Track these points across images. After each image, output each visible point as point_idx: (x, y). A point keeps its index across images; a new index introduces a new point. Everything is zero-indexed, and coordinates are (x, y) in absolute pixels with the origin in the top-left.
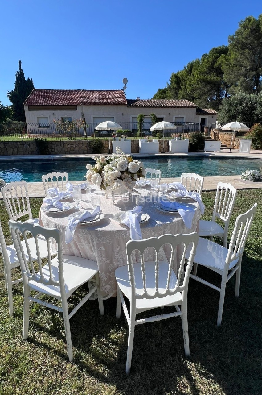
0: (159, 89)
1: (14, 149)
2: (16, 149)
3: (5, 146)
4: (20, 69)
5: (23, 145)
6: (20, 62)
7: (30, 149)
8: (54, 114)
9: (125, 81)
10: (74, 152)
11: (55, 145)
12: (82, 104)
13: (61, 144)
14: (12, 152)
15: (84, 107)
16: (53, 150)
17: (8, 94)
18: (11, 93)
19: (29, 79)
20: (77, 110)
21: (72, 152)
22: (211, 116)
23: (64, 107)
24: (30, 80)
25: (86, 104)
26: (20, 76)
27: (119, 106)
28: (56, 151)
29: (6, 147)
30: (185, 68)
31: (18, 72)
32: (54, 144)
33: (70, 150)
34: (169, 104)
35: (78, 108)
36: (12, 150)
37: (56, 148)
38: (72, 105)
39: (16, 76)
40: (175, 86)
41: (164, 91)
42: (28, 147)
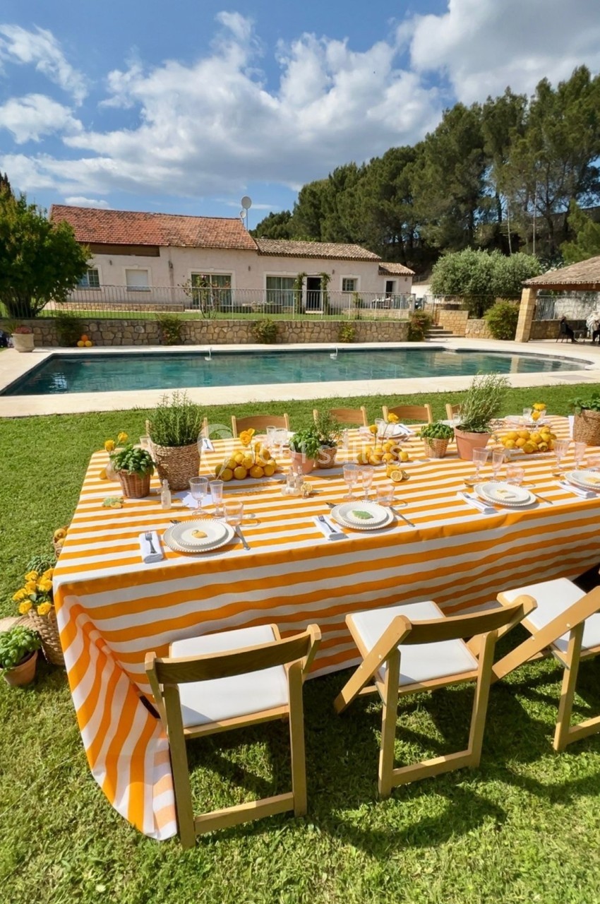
0: (271, 213)
1: (115, 334)
2: (120, 335)
3: (98, 328)
5: (134, 327)
7: (146, 335)
8: (111, 263)
10: (225, 340)
11: (192, 329)
12: (170, 245)
13: (202, 327)
14: (112, 340)
15: (174, 251)
16: (188, 337)
20: (158, 255)
21: (220, 340)
22: (403, 278)
23: (132, 248)
25: (177, 246)
27: (243, 253)
28: (193, 339)
29: (101, 330)
30: (330, 176)
32: (190, 327)
33: (218, 337)
34: (331, 252)
35: (162, 251)
36: (112, 336)
37: (193, 333)
38: (151, 246)
40: (310, 211)
41: (283, 218)
42: (143, 331)
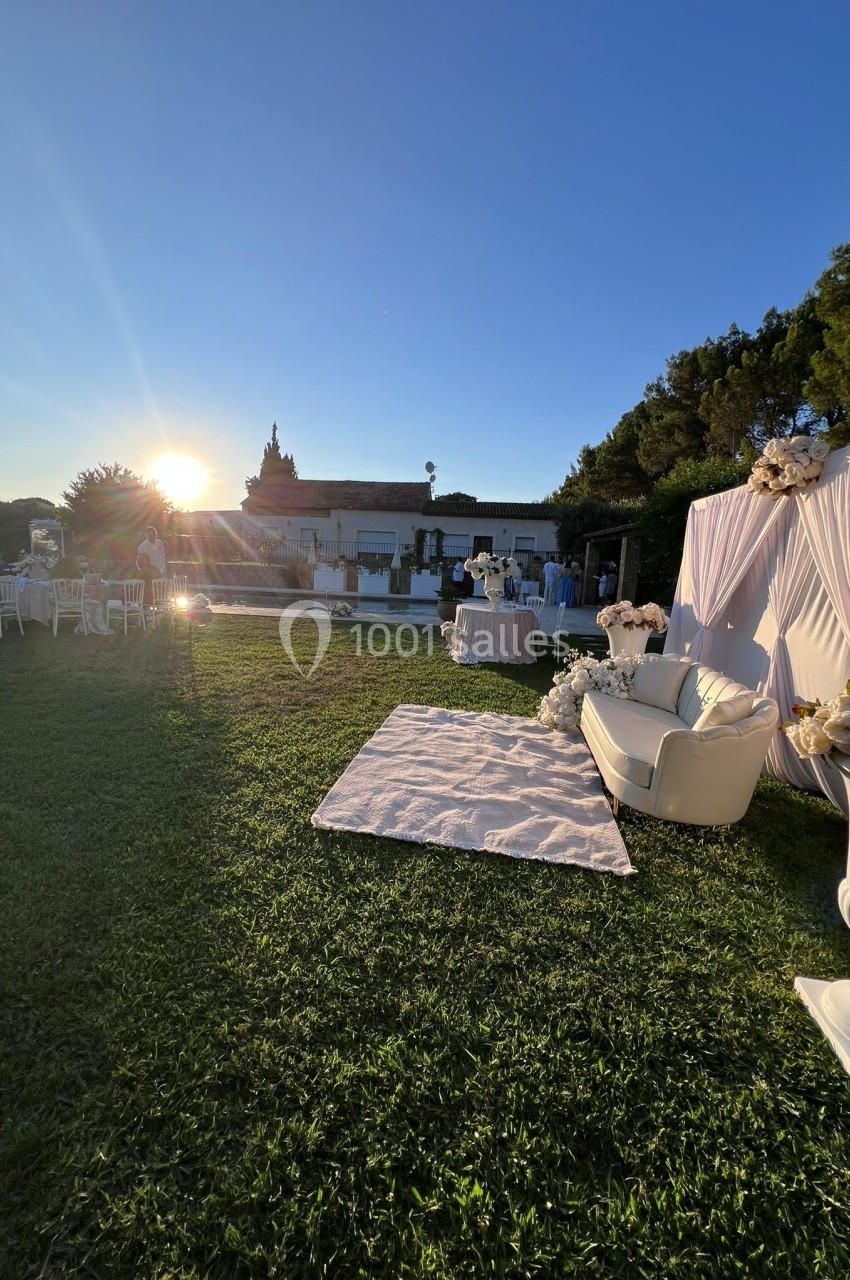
4: (274, 438)
6: (275, 426)
8: (289, 523)
9: (430, 467)
12: (338, 508)
15: (342, 512)
17: (247, 482)
18: (251, 481)
19: (286, 457)
20: (329, 516)
23: (307, 511)
24: (290, 458)
25: (345, 509)
26: (272, 451)
27: (407, 513)
30: (609, 436)
31: (269, 444)
35: (332, 513)
38: (322, 508)
39: (265, 451)
